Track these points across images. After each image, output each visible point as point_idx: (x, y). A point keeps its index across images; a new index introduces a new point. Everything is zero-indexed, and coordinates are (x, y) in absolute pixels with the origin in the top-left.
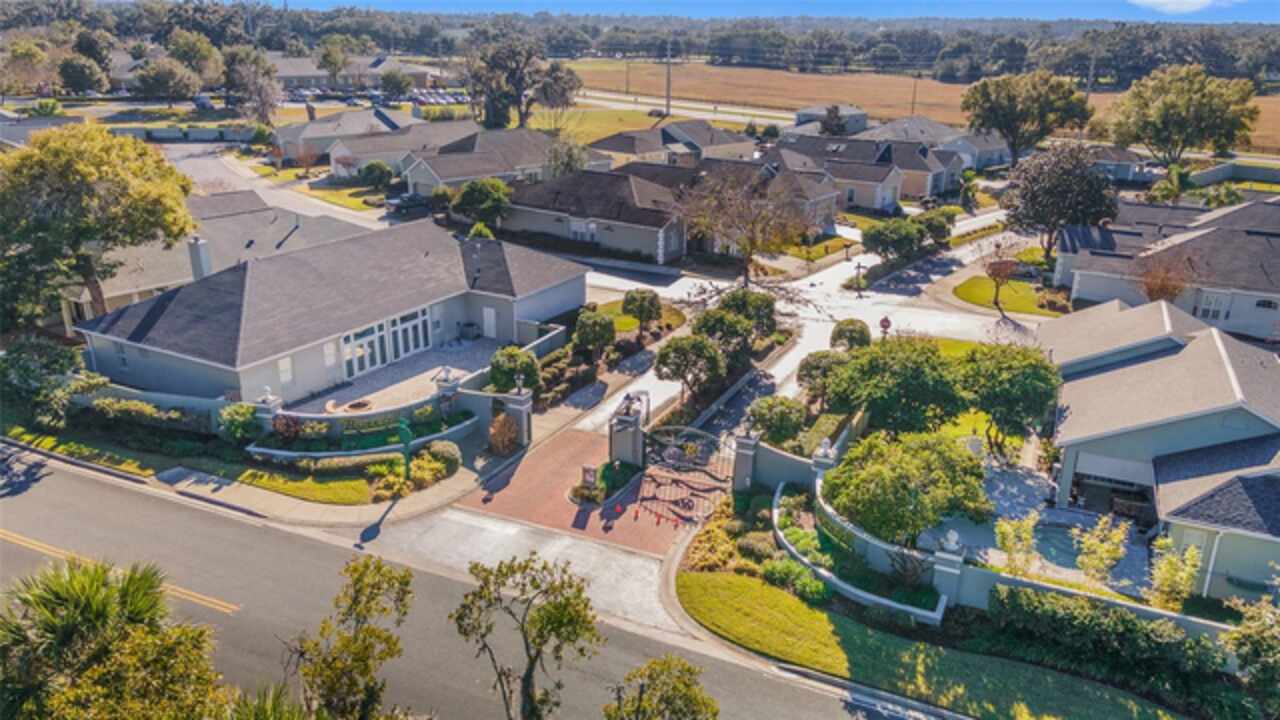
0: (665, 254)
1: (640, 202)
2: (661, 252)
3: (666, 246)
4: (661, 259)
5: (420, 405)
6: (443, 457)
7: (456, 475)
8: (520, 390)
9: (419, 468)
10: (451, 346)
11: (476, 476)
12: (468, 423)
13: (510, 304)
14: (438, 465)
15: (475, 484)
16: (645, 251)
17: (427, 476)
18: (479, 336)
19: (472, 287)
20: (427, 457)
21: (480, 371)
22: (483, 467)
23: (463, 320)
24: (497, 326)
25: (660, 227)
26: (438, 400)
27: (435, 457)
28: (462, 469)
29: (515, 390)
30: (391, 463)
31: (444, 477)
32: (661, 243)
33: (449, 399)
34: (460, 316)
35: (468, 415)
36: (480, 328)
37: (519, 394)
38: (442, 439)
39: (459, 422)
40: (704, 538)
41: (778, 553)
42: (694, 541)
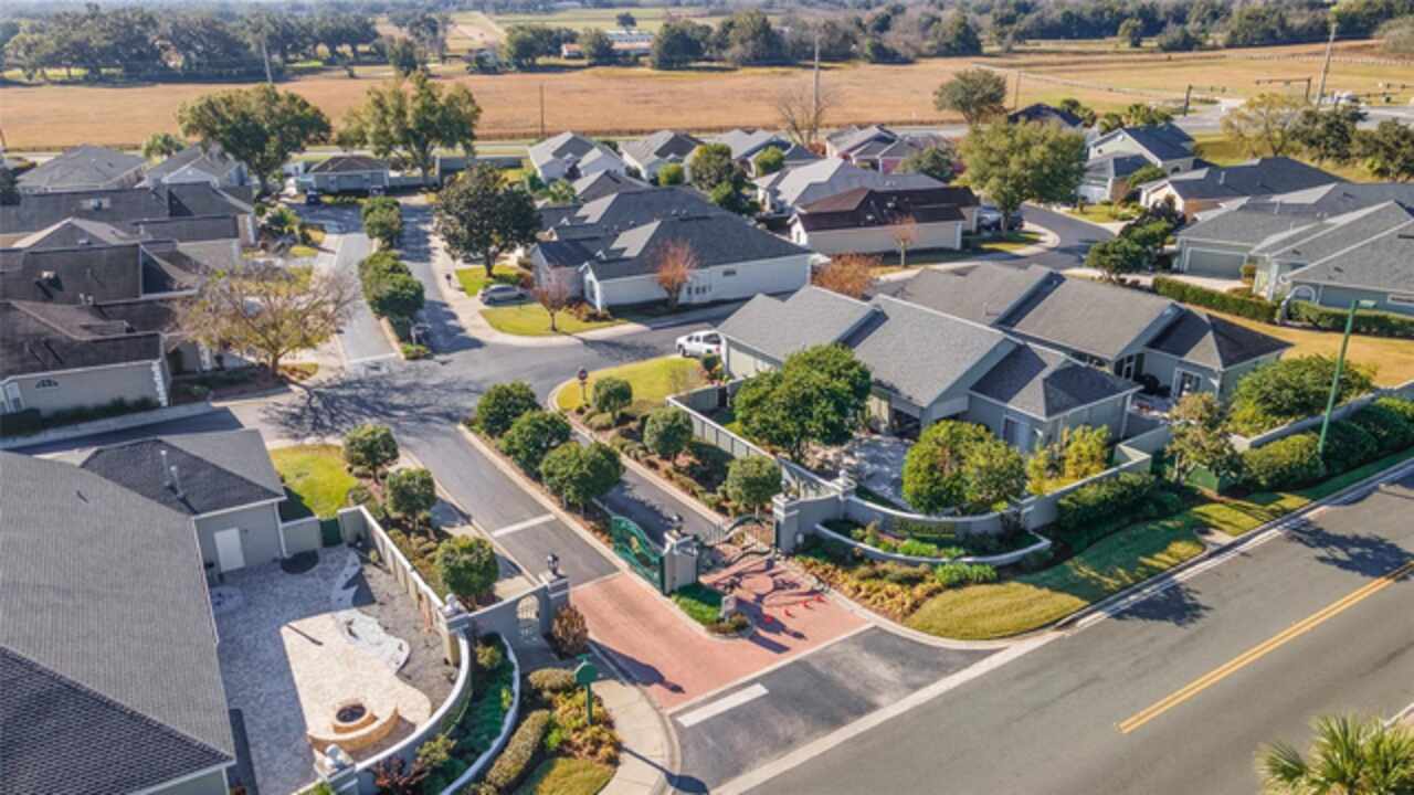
0: (167, 391)
2: (161, 388)
3: (165, 380)
4: (163, 399)
18: (220, 576)
19: (194, 512)
20: (559, 696)
24: (244, 549)
25: (155, 357)
27: (564, 691)
32: (158, 378)
40: (862, 593)
41: (922, 569)
42: (857, 601)
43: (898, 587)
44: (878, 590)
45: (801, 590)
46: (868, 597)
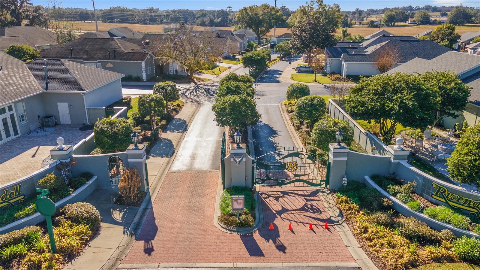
0: (147, 76)
1: (125, 50)
2: (144, 74)
3: (146, 71)
4: (145, 78)
5: (42, 175)
6: (83, 219)
7: (102, 233)
8: (136, 146)
9: (63, 235)
10: (37, 132)
11: (121, 229)
12: (90, 182)
13: (81, 96)
14: (82, 228)
15: (126, 238)
16: (134, 75)
17: (74, 242)
18: (56, 124)
19: (47, 89)
20: (66, 223)
21: (84, 140)
22: (123, 218)
23: (42, 115)
24: (71, 114)
25: (143, 60)
26: (58, 168)
27: (75, 220)
28: (103, 225)
29: (132, 146)
30: (28, 240)
31: (92, 238)
32: (144, 69)
33: (67, 165)
34: (39, 110)
35: (88, 176)
36: (57, 118)
37: (136, 148)
38: (72, 201)
39: (83, 184)
40: (367, 235)
41: (443, 234)
42: (358, 240)
43: (403, 241)
44: (383, 237)
45: (319, 217)
46: (370, 240)
